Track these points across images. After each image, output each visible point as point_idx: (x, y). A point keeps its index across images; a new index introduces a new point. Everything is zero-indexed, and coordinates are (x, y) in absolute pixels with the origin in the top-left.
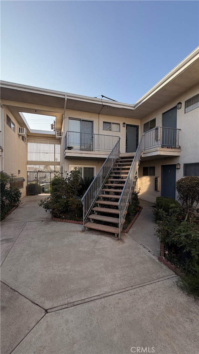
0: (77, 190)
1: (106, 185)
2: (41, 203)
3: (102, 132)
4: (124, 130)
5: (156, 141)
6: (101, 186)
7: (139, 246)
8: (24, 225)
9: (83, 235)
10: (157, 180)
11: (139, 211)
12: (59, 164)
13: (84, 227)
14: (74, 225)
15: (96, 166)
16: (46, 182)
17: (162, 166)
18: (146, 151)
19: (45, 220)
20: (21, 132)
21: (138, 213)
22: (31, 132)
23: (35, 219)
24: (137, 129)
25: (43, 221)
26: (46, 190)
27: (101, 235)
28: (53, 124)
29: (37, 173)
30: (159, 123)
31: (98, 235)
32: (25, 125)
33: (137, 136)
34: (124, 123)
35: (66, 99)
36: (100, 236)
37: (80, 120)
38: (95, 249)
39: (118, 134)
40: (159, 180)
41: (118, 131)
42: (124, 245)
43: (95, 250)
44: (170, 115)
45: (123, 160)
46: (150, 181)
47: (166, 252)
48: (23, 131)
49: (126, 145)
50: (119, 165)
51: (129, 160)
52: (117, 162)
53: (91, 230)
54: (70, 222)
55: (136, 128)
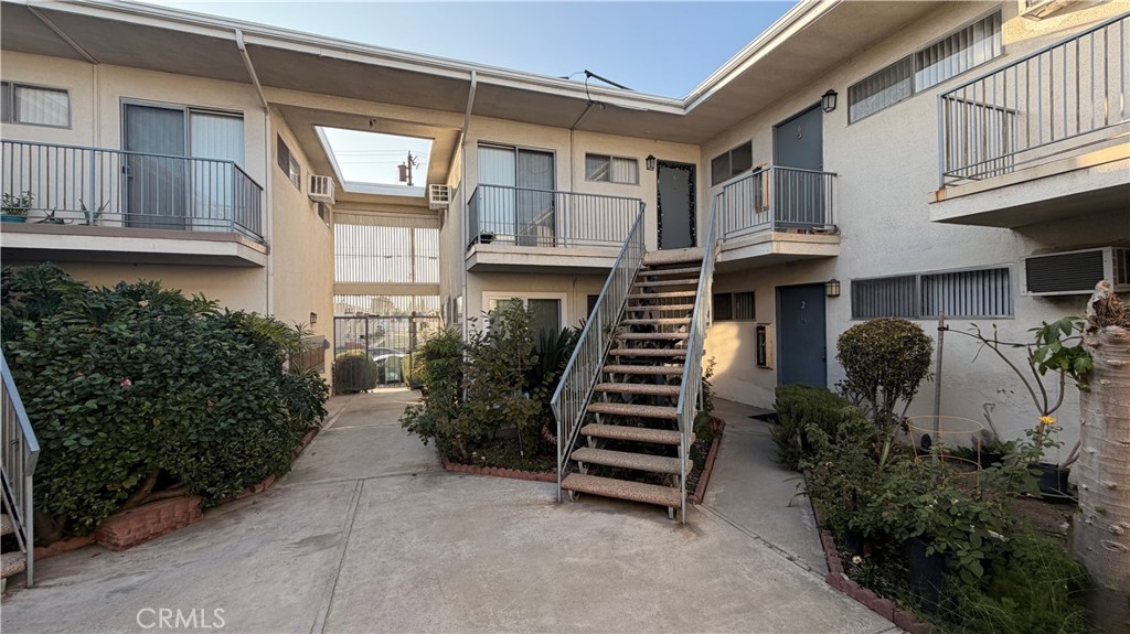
0: (523, 372)
1: (613, 352)
2: (406, 416)
3: (583, 185)
4: (649, 178)
5: (754, 211)
6: (601, 356)
7: (752, 544)
8: (359, 488)
9: (560, 515)
10: (764, 335)
11: (719, 434)
12: (435, 289)
13: (562, 489)
14: (521, 483)
15: (565, 294)
16: (385, 352)
17: (777, 288)
18: (730, 243)
19: (420, 470)
20: (319, 192)
21: (716, 440)
22: (347, 189)
23: (387, 470)
24: (691, 175)
25: (414, 475)
26: (392, 374)
27: (619, 512)
28: (407, 165)
29: (367, 322)
30: (763, 155)
31: (609, 512)
32: (332, 167)
33: (692, 197)
34: (650, 158)
35: (474, 84)
36: (617, 517)
37: (512, 149)
38: (617, 557)
39: (633, 192)
40: (771, 333)
41: (633, 181)
42: (706, 541)
43: (617, 561)
44: (799, 129)
45: (658, 272)
46: (740, 336)
47: (855, 559)
48: (325, 188)
49: (659, 227)
50: (646, 289)
51: (676, 271)
52: (639, 279)
53: (583, 496)
54: (508, 474)
55: (687, 173)
